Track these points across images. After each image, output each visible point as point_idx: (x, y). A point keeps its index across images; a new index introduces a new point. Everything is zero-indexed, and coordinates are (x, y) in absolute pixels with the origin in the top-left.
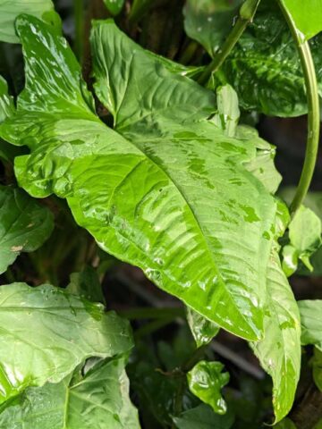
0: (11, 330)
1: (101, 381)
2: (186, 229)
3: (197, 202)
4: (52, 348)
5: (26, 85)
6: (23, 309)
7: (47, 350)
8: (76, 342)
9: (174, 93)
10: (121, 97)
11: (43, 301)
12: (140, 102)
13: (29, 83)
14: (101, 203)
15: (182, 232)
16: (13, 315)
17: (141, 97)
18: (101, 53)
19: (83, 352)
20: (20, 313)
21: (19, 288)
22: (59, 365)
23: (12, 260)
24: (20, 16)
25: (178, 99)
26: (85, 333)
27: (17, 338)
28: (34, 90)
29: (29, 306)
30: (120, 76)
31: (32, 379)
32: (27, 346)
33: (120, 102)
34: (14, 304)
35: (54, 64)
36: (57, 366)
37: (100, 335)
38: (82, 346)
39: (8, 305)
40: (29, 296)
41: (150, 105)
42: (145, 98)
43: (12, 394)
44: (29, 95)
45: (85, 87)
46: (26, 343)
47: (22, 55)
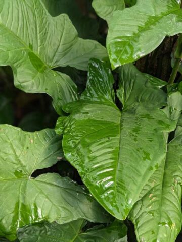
0: (46, 193)
1: (96, 237)
2: (109, 157)
3: (123, 146)
4: (62, 207)
5: (86, 89)
6: (54, 185)
7: (59, 207)
8: (76, 209)
9: (151, 95)
10: (128, 96)
11: (63, 184)
12: (135, 99)
13: (88, 88)
14: (76, 139)
15: (107, 158)
16: (49, 187)
17: (136, 96)
18: (122, 75)
19: (79, 215)
20: (52, 187)
21: (55, 176)
22: (64, 216)
23: (55, 162)
24: (91, 59)
25: (151, 98)
26: (82, 206)
27: (47, 197)
28: (89, 91)
29: (57, 184)
30: (129, 86)
31: (48, 218)
32: (50, 202)
33: (127, 98)
34: (51, 182)
35: (101, 80)
36: (62, 216)
37: (90, 210)
38: (78, 211)
39: (48, 181)
40: (59, 180)
41: (139, 100)
42: (138, 97)
43: (37, 222)
44: (87, 93)
45: (113, 91)
46: (50, 201)
47: (87, 75)
